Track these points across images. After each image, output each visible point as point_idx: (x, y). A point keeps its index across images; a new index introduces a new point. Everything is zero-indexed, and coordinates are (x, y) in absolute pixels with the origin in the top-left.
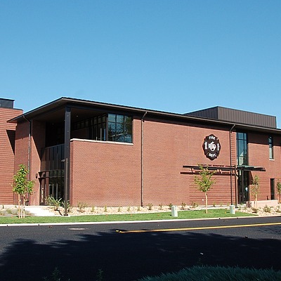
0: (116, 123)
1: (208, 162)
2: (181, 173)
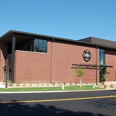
0: (39, 43)
1: (85, 63)
2: (71, 68)
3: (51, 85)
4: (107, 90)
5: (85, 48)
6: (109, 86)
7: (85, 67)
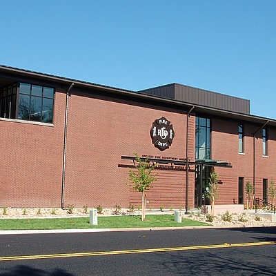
0: (31, 95)
1: (156, 153)
2: (119, 166)
3: (62, 214)
4: (215, 227)
5: (157, 114)
6: (220, 217)
7: (157, 165)
